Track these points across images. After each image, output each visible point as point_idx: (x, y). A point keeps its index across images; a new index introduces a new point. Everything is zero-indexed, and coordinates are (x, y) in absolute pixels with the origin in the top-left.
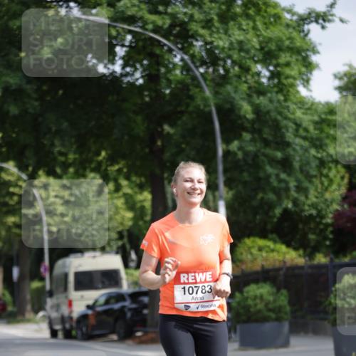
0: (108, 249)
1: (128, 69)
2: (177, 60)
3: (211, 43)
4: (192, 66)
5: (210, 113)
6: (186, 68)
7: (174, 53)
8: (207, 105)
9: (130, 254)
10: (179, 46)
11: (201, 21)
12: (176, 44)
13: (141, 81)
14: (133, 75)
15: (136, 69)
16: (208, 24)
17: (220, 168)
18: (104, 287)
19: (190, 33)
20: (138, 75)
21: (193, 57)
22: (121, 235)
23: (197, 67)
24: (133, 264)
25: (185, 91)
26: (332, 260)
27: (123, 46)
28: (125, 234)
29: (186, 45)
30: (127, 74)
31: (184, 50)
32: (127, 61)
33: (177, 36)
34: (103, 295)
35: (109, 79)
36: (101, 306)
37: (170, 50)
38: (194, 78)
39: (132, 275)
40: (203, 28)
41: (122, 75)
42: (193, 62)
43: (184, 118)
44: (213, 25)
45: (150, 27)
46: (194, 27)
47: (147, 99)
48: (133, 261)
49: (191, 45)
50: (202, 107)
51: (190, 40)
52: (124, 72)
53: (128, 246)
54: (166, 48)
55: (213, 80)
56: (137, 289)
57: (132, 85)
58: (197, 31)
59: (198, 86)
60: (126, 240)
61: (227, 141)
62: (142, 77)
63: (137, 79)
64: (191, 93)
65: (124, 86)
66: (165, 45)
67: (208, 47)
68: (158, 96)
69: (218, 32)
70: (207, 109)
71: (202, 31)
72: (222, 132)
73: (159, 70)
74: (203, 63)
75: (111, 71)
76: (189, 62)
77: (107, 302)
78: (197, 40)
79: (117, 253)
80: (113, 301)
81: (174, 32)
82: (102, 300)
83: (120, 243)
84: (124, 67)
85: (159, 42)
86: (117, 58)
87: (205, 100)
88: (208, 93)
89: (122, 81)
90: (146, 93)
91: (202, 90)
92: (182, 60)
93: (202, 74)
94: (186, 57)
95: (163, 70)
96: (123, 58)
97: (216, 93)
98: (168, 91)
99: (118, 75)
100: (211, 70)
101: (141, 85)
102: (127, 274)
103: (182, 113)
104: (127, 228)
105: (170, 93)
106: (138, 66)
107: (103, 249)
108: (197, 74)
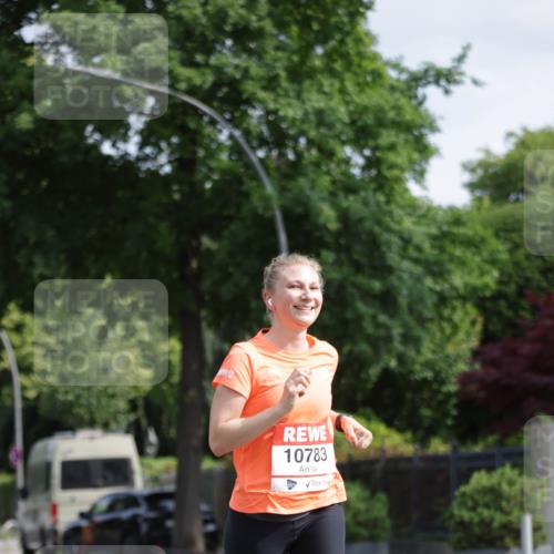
0: (113, 426)
1: (148, 150)
2: (223, 137)
3: (275, 112)
4: (246, 147)
5: (272, 221)
6: (236, 150)
7: (219, 127)
8: (268, 207)
9: (146, 434)
10: (227, 116)
11: (262, 79)
12: (221, 112)
13: (167, 169)
14: (155, 159)
15: (160, 151)
16: (271, 83)
18: (107, 484)
19: (245, 96)
20: (163, 158)
21: (247, 133)
22: (133, 405)
23: (254, 149)
24: (151, 450)
25: (235, 185)
26: (455, 449)
28: (141, 403)
29: (237, 114)
30: (146, 158)
31: (234, 122)
32: (149, 136)
33: (223, 100)
34: (105, 497)
35: (118, 165)
36: (101, 513)
37: (213, 122)
38: (249, 166)
39: (150, 467)
40: (265, 88)
41: (138, 159)
42: (248, 142)
43: (233, 227)
44: (279, 85)
45: (183, 86)
46: (250, 87)
47: (177, 196)
48: (151, 444)
49: (245, 114)
50: (260, 211)
51: (242, 107)
52: (141, 154)
53: (144, 422)
54: (206, 119)
55: (278, 169)
56: (156, 489)
57: (154, 174)
58: (254, 94)
59: (255, 177)
60: (141, 412)
62: (170, 162)
63: (162, 166)
64: (244, 188)
65: (142, 175)
66: (205, 114)
67: (271, 118)
68: (194, 190)
69: (287, 95)
70: (268, 214)
71: (262, 95)
73: (195, 153)
74: (263, 142)
75: (121, 153)
76: (242, 141)
77: (111, 508)
78: (254, 107)
79: (127, 432)
80: (119, 506)
81: (220, 94)
82: (104, 505)
83: (132, 417)
84: (142, 146)
85: (196, 109)
86: (131, 133)
87: (266, 199)
88: (270, 189)
89: (138, 169)
90: (175, 187)
91: (261, 185)
92: (231, 137)
93: (260, 160)
94: (237, 133)
95: (201, 153)
96: (141, 133)
97: (282, 190)
98: (208, 185)
99: (132, 158)
100: (275, 153)
101: (167, 175)
102: (142, 465)
103: (230, 218)
104: (143, 395)
105: (212, 188)
106: (163, 145)
107: (106, 427)
108: (254, 159)
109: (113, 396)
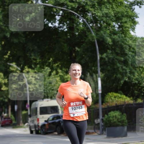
0: (53, 98)
1: (61, 25)
2: (81, 21)
3: (95, 14)
5: (94, 42)
6: (84, 23)
7: (80, 18)
8: (93, 39)
10: (82, 15)
11: (90, 5)
12: (80, 14)
13: (66, 30)
14: (63, 27)
15: (64, 25)
16: (93, 6)
17: (99, 64)
18: (52, 113)
19: (86, 10)
20: (65, 27)
21: (87, 19)
23: (89, 24)
25: (84, 33)
27: (59, 15)
29: (84, 15)
30: (61, 27)
31: (84, 17)
32: (61, 22)
34: (51, 116)
35: (53, 29)
36: (51, 121)
37: (78, 17)
38: (88, 28)
40: (91, 8)
41: (58, 27)
43: (84, 44)
44: (95, 7)
45: (70, 8)
46: (88, 7)
47: (69, 37)
49: (87, 15)
50: (91, 40)
51: (86, 13)
55: (95, 29)
57: (63, 31)
58: (89, 9)
59: (90, 31)
61: (101, 53)
62: (67, 28)
63: (65, 29)
64: (87, 34)
65: (59, 32)
66: (76, 15)
67: (93, 15)
68: (74, 35)
69: (98, 10)
70: (93, 41)
72: (99, 50)
73: (73, 25)
74: (92, 22)
75: (54, 26)
76: (86, 22)
77: (53, 119)
78: (89, 13)
80: (55, 119)
81: (80, 10)
82: (51, 118)
84: (59, 24)
85: (74, 14)
86: (56, 21)
87: (92, 37)
88: (93, 34)
89: (58, 30)
90: (68, 34)
91: (91, 33)
92: (83, 21)
93: (91, 26)
94: (84, 20)
95: (75, 25)
96: (59, 20)
97: (97, 34)
98: (77, 34)
99: (57, 27)
100: (95, 25)
101: (66, 31)
102: (61, 108)
103: (83, 42)
106: (65, 23)
107: (51, 98)
108: (89, 26)
109: (53, 90)
